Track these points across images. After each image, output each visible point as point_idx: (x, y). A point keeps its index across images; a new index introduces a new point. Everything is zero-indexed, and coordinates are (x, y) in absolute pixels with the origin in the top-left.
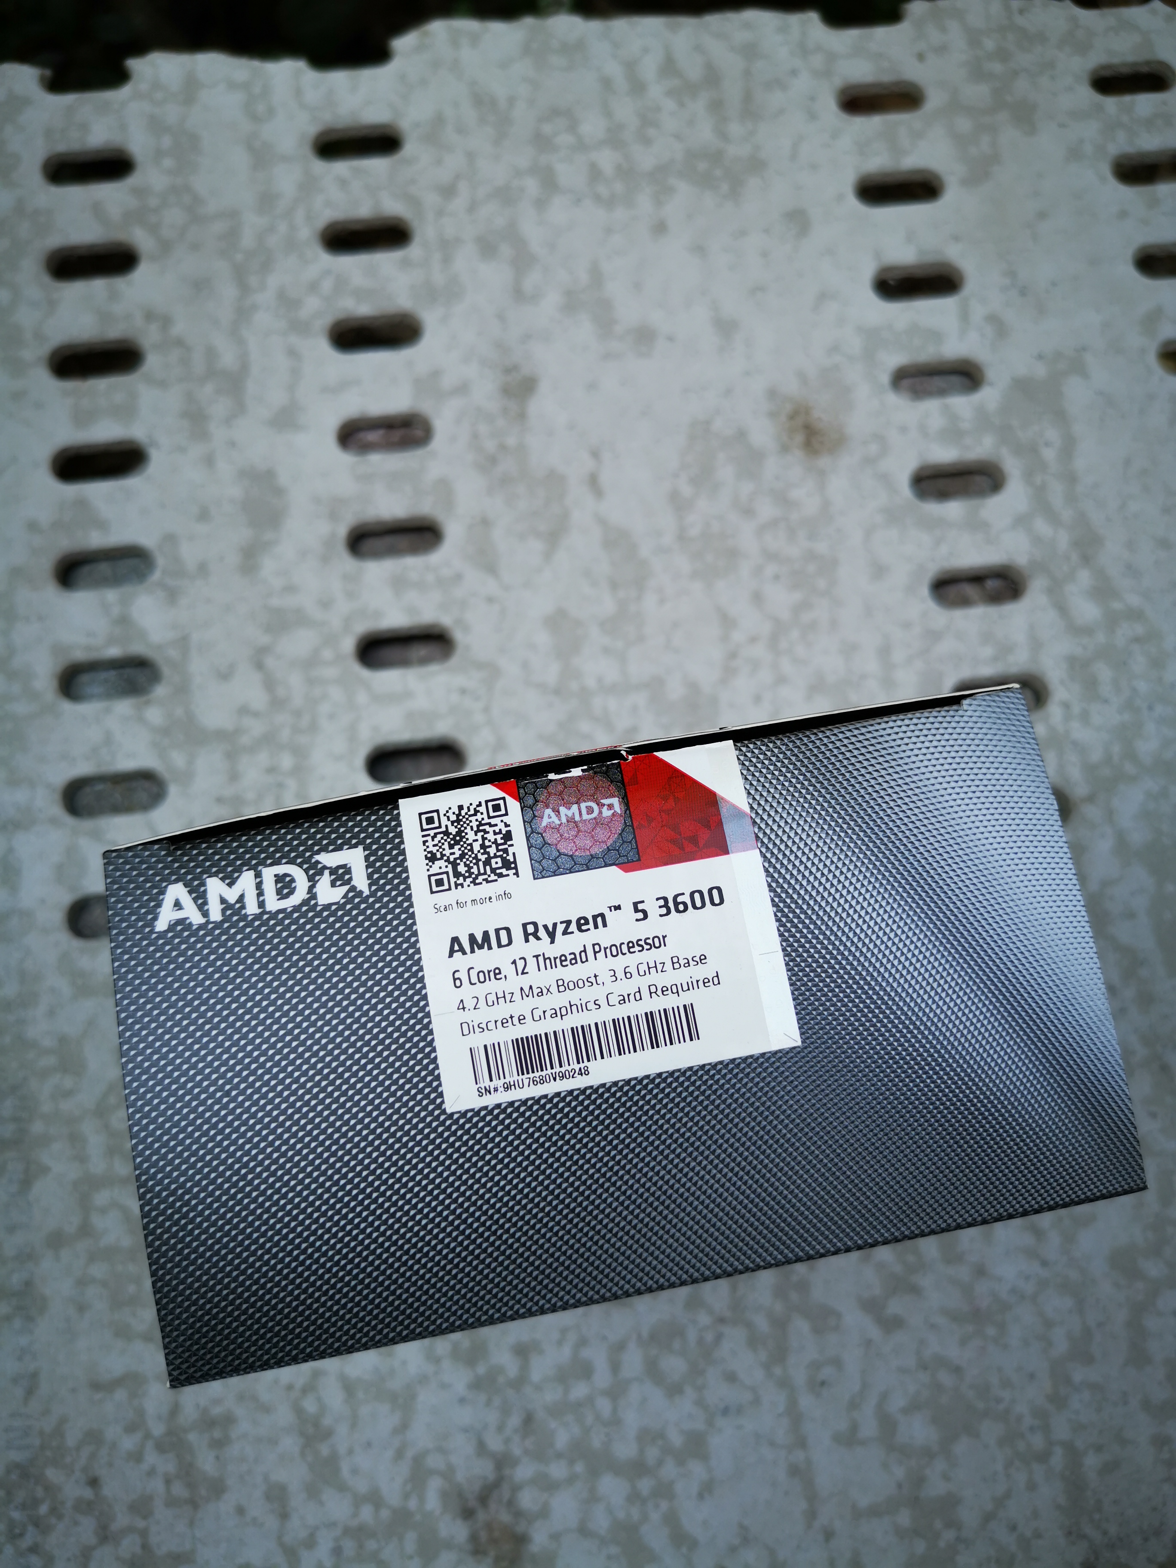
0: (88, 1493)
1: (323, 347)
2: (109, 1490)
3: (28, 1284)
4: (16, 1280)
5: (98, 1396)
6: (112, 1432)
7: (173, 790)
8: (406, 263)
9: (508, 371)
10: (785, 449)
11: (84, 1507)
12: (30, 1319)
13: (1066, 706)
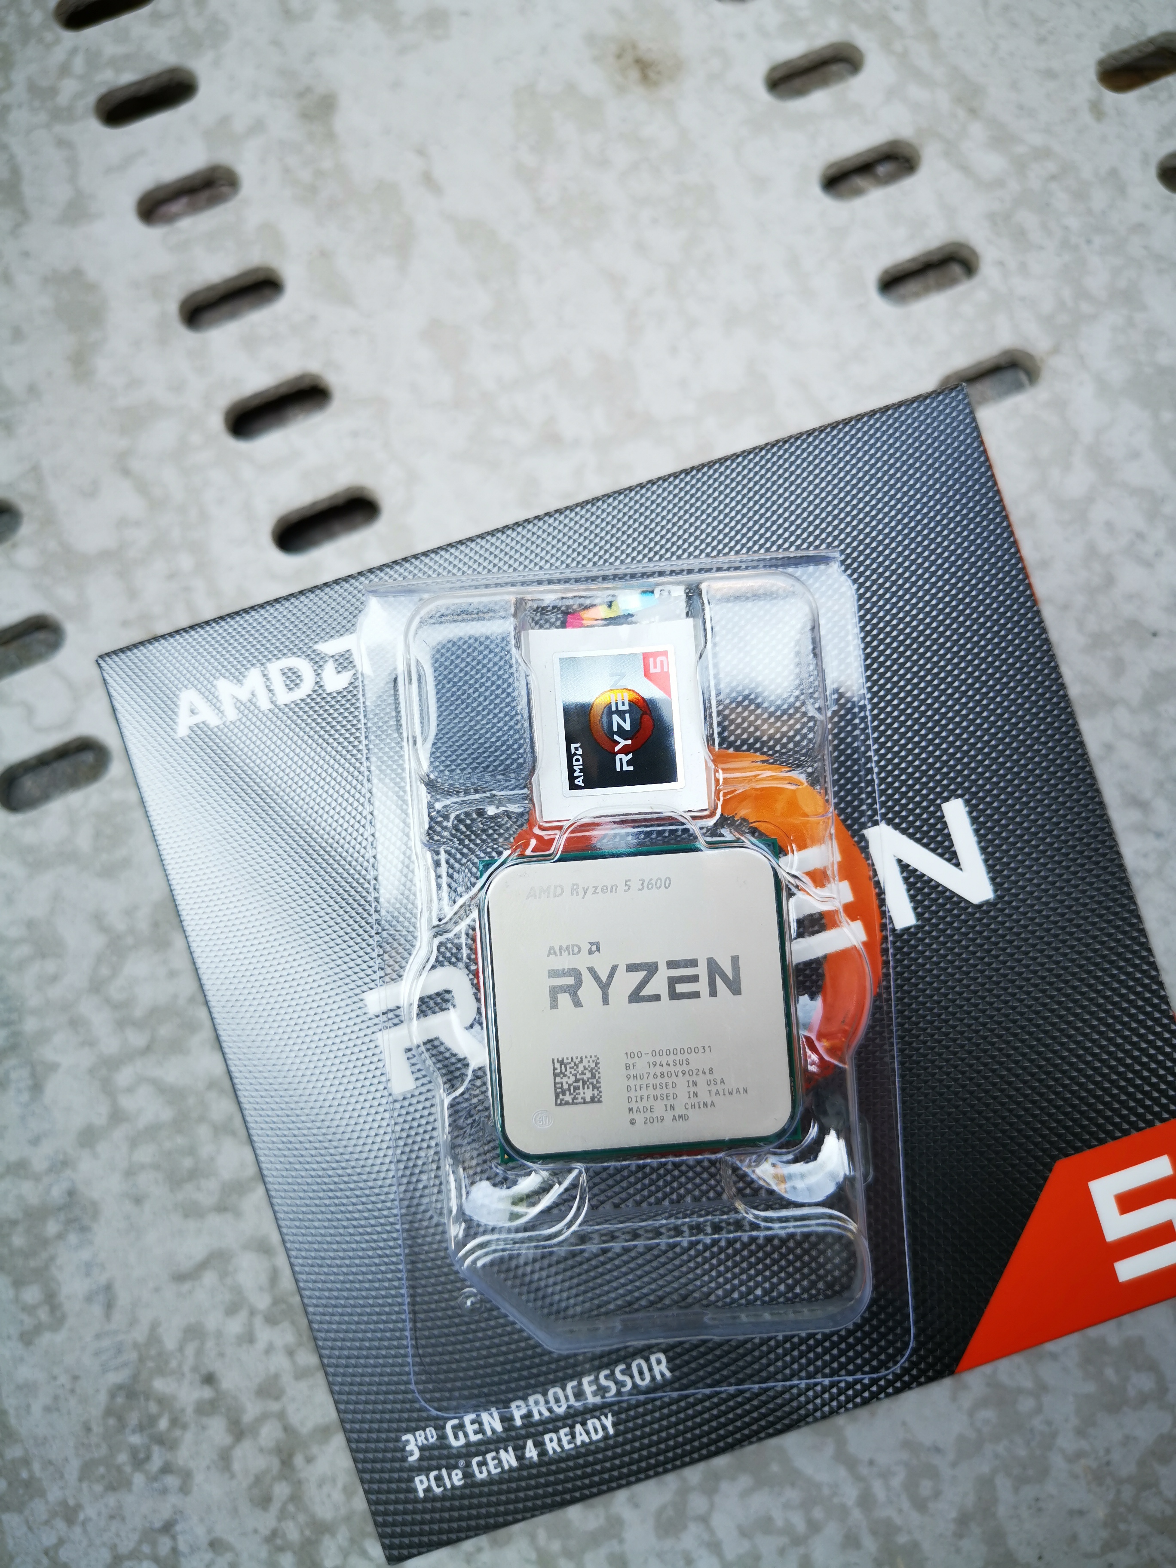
0: (207, 1393)
1: (95, 126)
2: (229, 1380)
3: (71, 1193)
4: (57, 1193)
5: (186, 1286)
6: (212, 1321)
7: (71, 629)
8: (158, 18)
9: (301, 95)
10: (621, 90)
11: (206, 1409)
12: (84, 1229)
13: (1001, 264)
